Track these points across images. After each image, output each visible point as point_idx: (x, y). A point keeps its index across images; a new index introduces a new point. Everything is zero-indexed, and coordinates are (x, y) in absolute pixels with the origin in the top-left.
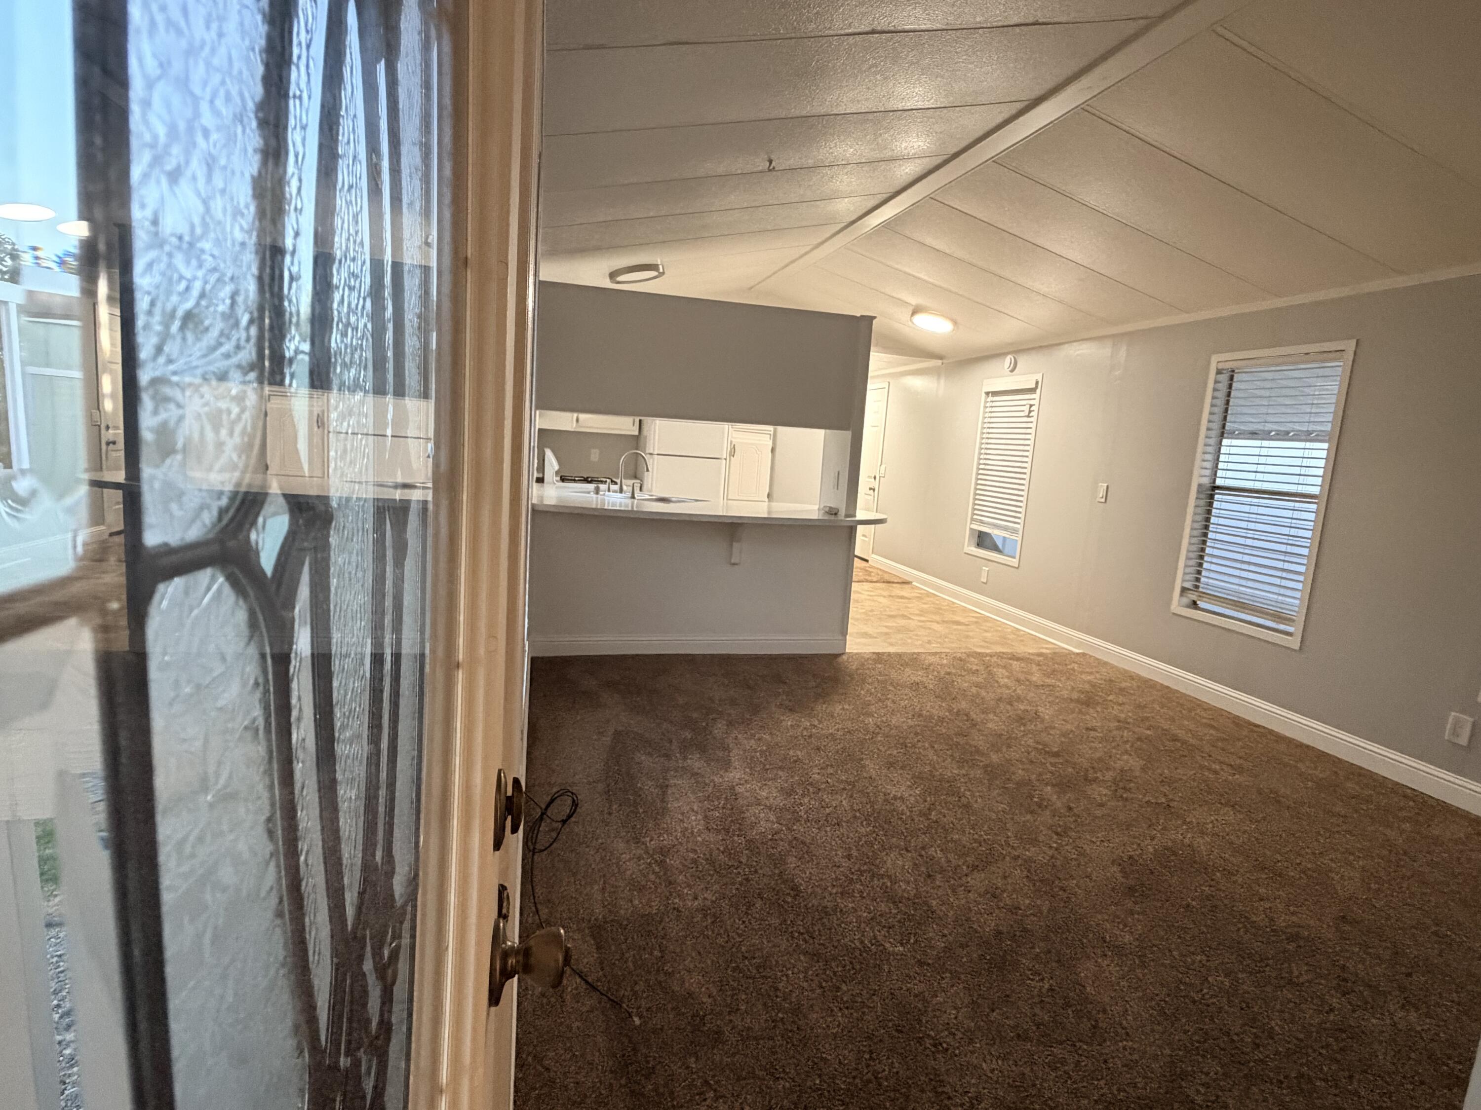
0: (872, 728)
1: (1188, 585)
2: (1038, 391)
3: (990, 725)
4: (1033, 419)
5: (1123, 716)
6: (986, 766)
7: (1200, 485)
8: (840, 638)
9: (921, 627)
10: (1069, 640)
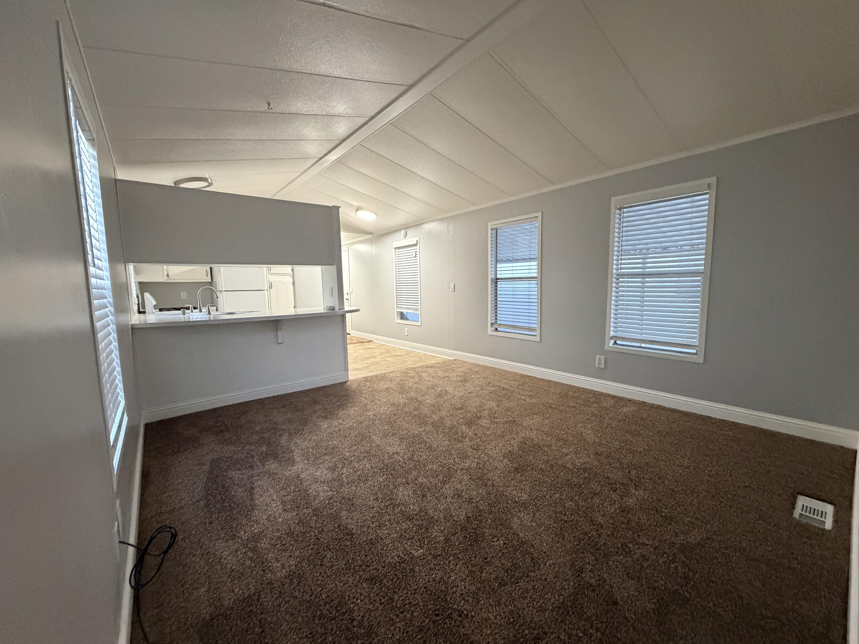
0: (372, 417)
1: (493, 322)
2: (418, 245)
3: (428, 401)
4: (418, 258)
5: (481, 383)
6: (433, 423)
7: (492, 279)
8: (345, 373)
9: (382, 360)
10: (448, 355)
